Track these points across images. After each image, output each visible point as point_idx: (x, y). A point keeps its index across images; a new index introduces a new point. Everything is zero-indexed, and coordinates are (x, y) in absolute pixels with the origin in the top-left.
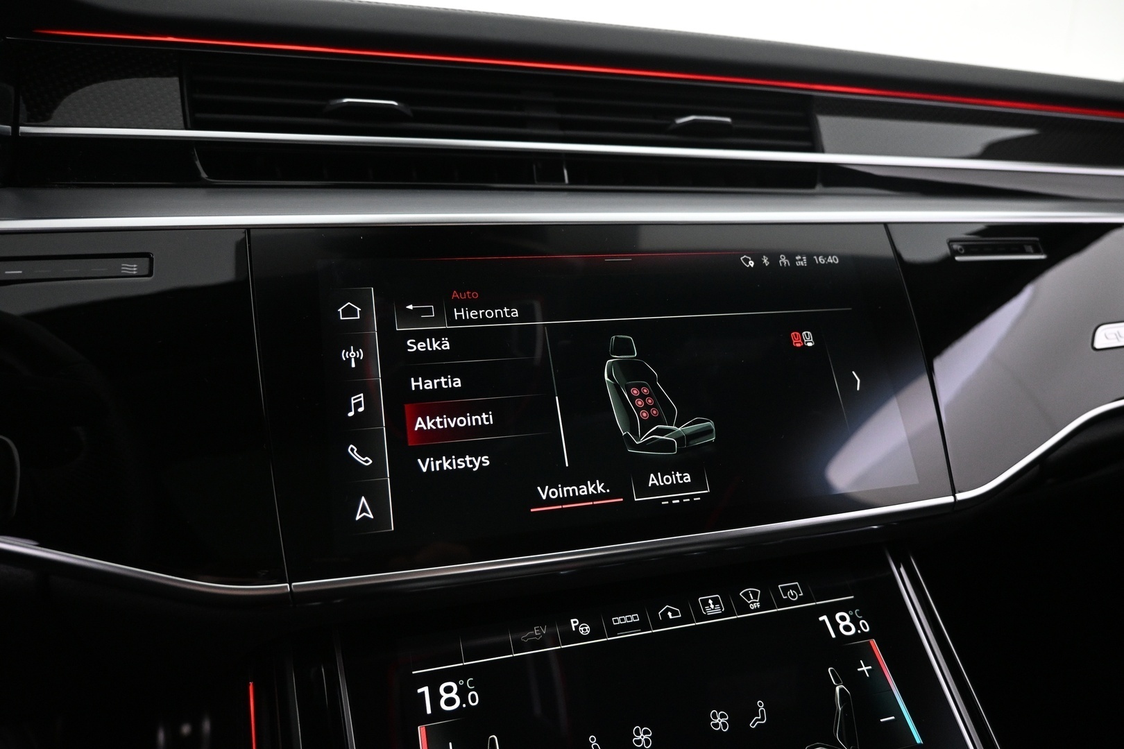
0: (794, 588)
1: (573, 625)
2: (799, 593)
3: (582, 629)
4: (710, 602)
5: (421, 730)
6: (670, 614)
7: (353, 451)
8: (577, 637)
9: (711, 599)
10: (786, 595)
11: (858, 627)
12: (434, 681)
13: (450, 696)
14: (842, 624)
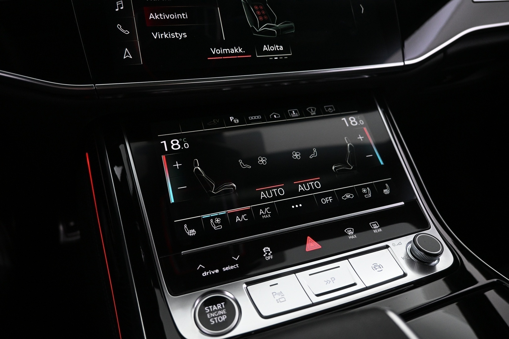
0: (331, 107)
1: (231, 119)
2: (333, 109)
3: (235, 121)
4: (293, 112)
5: (163, 157)
6: (275, 116)
7: (119, 27)
8: (233, 124)
9: (294, 111)
10: (327, 110)
11: (358, 122)
12: (168, 139)
13: (175, 144)
14: (352, 121)
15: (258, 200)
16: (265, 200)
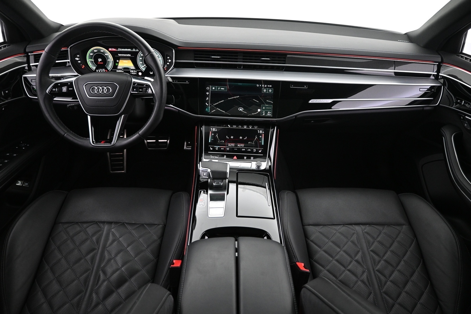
2: (257, 127)
5: (210, 132)
6: (240, 127)
7: (206, 103)
8: (229, 127)
9: (246, 126)
12: (213, 128)
13: (214, 130)
14: (260, 132)
15: (228, 146)
16: (229, 146)
